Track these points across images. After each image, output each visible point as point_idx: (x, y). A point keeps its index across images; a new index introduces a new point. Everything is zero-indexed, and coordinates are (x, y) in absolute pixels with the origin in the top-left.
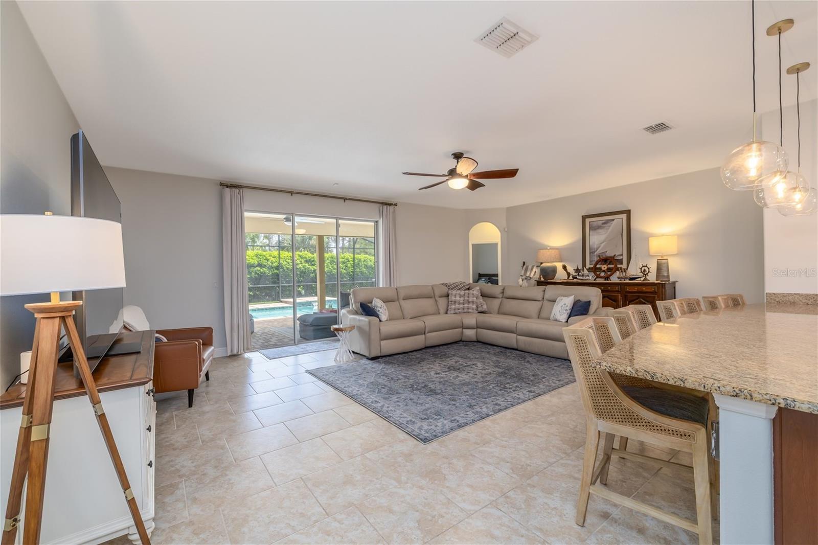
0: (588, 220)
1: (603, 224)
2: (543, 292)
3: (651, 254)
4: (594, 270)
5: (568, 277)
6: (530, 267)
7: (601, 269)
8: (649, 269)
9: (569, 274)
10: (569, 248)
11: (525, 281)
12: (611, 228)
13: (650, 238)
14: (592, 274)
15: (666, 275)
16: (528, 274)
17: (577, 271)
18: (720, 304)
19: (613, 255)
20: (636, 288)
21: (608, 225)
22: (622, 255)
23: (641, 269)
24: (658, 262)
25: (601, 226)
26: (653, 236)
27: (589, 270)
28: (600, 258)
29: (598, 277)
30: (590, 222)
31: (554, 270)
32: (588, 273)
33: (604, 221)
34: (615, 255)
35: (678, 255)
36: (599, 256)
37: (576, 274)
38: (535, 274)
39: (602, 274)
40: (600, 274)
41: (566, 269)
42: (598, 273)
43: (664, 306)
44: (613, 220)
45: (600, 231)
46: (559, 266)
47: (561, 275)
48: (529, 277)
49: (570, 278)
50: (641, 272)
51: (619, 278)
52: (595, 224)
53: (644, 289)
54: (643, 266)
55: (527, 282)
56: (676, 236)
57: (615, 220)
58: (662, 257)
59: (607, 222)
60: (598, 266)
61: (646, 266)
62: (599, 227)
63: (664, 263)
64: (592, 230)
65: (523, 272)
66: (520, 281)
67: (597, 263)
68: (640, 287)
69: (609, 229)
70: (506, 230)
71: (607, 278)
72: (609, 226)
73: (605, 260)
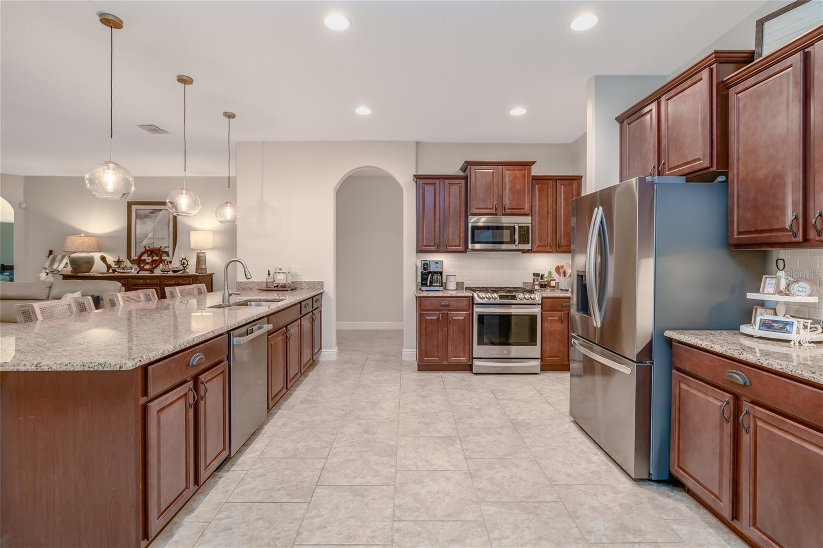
0: (134, 207)
1: (151, 213)
2: (48, 289)
3: (192, 247)
4: (139, 262)
5: (108, 270)
6: (59, 257)
7: (146, 261)
8: (187, 261)
9: (109, 267)
10: (111, 237)
11: (50, 275)
12: (158, 219)
13: (191, 232)
14: (135, 266)
15: (203, 267)
16: (55, 267)
17: (119, 262)
18: (177, 293)
19: (158, 247)
20: (174, 281)
21: (155, 215)
22: (168, 247)
23: (181, 261)
24: (197, 255)
25: (148, 215)
26: (195, 230)
27: (133, 262)
28: (146, 249)
29: (142, 269)
30: (136, 210)
31: (90, 262)
32: (131, 265)
33: (151, 211)
34: (161, 247)
35: (214, 248)
36: (145, 247)
37: (117, 266)
38: (63, 266)
39: (147, 267)
40: (144, 267)
41: (106, 261)
42: (142, 265)
43: (109, 299)
44: (161, 210)
45: (146, 220)
46: (97, 256)
47: (99, 267)
48: (56, 269)
49: (110, 272)
50: (181, 264)
51: (162, 271)
52: (142, 212)
53: (181, 281)
54: (183, 259)
55: (53, 277)
56: (212, 232)
57: (163, 211)
58: (201, 251)
59: (154, 211)
60: (143, 258)
61: (185, 259)
62: (146, 216)
63: (202, 257)
64: (139, 218)
65: (47, 264)
66: (43, 276)
67: (142, 254)
68: (177, 279)
69: (155, 219)
70: (24, 206)
71: (151, 271)
72: (157, 216)
73: (151, 252)
